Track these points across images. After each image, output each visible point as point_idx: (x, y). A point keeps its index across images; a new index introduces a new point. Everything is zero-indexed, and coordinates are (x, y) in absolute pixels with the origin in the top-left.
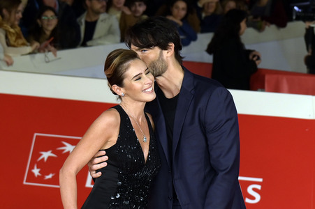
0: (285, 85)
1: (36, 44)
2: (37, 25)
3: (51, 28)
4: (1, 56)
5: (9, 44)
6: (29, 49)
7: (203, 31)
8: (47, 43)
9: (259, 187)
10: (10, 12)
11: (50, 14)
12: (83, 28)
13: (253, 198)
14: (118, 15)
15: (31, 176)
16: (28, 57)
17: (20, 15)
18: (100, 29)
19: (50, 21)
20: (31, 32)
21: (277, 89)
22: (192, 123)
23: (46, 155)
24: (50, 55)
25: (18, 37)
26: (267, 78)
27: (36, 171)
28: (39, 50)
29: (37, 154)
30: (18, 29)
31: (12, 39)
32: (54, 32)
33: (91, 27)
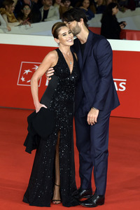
0: (135, 36)
1: (21, 21)
2: (21, 12)
3: (28, 14)
4: (6, 27)
5: (9, 22)
6: (18, 23)
7: (97, 13)
8: (26, 20)
9: (125, 83)
10: (9, 7)
11: (27, 7)
12: (42, 13)
13: (122, 89)
14: (58, 7)
15: (21, 81)
16: (18, 27)
17: (13, 8)
18: (50, 13)
19: (27, 10)
20: (19, 16)
21: (132, 39)
22: (90, 55)
23: (27, 72)
24: (28, 26)
25: (13, 18)
26: (127, 33)
27: (23, 79)
28: (23, 24)
29: (23, 71)
30: (13, 14)
31: (10, 19)
32: (29, 15)
33: (46, 13)
